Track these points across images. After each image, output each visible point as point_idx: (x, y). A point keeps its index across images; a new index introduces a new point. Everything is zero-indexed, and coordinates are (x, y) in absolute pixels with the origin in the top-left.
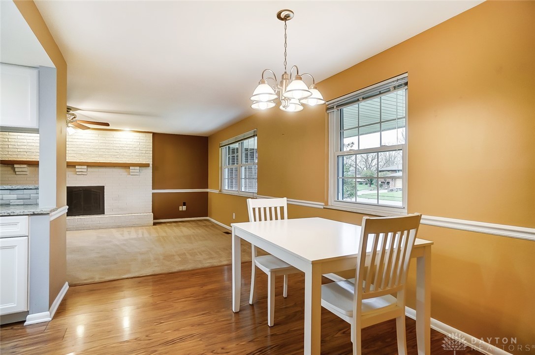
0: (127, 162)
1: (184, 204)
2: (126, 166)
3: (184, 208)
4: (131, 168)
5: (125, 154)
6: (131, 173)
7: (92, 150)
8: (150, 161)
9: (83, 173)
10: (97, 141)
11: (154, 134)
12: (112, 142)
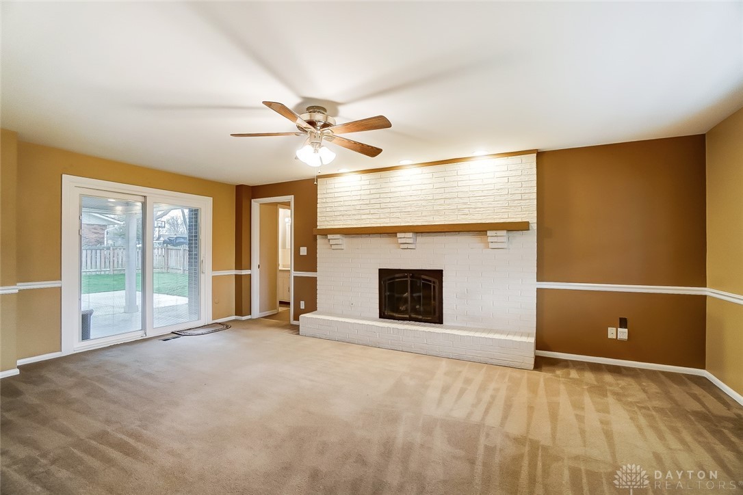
0: (483, 222)
1: (623, 323)
2: (479, 230)
3: (623, 334)
4: (489, 233)
5: (479, 205)
6: (491, 245)
7: (424, 203)
8: (531, 217)
9: (410, 246)
10: (431, 186)
11: (540, 155)
12: (455, 184)
